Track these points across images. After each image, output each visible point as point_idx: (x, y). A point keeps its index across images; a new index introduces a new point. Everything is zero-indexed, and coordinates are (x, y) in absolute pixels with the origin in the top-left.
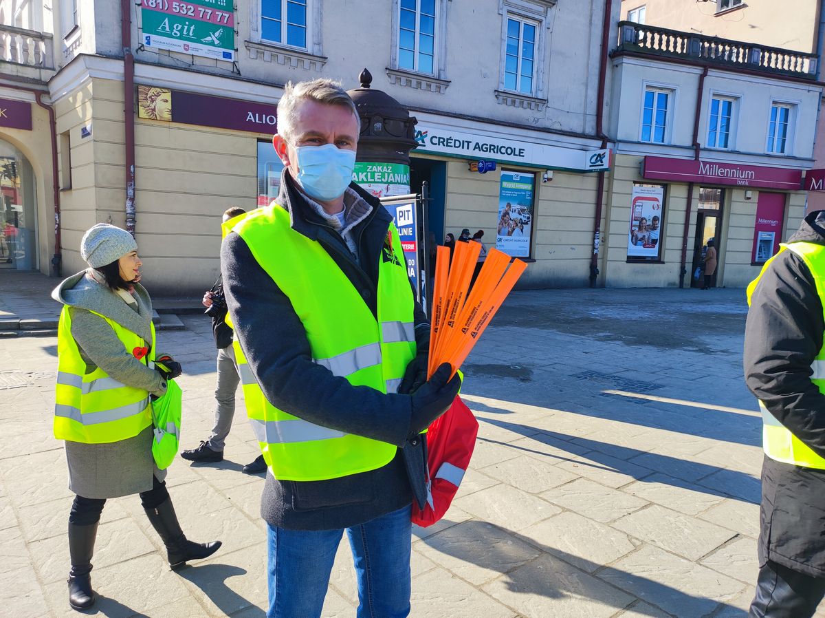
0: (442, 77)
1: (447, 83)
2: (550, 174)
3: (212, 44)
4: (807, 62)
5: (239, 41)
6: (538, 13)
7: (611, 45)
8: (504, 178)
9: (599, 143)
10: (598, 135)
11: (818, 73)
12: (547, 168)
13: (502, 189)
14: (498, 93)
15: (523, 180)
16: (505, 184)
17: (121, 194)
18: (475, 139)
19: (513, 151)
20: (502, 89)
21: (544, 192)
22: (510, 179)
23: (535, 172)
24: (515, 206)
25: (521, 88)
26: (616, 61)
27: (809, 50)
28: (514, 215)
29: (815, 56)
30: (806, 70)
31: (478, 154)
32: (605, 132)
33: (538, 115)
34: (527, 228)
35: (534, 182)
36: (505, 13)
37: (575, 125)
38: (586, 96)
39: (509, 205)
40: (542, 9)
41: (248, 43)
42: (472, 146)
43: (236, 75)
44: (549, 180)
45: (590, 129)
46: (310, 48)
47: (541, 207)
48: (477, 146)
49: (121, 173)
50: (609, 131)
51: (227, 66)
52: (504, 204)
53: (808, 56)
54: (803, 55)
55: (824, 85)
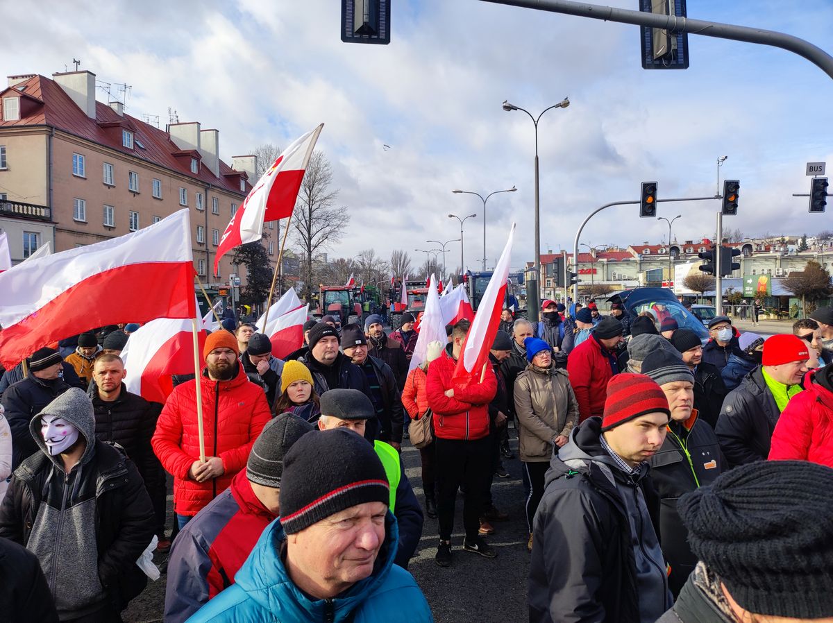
4: (43, 210)
11: (51, 216)
27: (45, 204)
29: (49, 207)
30: (43, 214)
53: (43, 207)
54: (39, 207)
55: (56, 223)
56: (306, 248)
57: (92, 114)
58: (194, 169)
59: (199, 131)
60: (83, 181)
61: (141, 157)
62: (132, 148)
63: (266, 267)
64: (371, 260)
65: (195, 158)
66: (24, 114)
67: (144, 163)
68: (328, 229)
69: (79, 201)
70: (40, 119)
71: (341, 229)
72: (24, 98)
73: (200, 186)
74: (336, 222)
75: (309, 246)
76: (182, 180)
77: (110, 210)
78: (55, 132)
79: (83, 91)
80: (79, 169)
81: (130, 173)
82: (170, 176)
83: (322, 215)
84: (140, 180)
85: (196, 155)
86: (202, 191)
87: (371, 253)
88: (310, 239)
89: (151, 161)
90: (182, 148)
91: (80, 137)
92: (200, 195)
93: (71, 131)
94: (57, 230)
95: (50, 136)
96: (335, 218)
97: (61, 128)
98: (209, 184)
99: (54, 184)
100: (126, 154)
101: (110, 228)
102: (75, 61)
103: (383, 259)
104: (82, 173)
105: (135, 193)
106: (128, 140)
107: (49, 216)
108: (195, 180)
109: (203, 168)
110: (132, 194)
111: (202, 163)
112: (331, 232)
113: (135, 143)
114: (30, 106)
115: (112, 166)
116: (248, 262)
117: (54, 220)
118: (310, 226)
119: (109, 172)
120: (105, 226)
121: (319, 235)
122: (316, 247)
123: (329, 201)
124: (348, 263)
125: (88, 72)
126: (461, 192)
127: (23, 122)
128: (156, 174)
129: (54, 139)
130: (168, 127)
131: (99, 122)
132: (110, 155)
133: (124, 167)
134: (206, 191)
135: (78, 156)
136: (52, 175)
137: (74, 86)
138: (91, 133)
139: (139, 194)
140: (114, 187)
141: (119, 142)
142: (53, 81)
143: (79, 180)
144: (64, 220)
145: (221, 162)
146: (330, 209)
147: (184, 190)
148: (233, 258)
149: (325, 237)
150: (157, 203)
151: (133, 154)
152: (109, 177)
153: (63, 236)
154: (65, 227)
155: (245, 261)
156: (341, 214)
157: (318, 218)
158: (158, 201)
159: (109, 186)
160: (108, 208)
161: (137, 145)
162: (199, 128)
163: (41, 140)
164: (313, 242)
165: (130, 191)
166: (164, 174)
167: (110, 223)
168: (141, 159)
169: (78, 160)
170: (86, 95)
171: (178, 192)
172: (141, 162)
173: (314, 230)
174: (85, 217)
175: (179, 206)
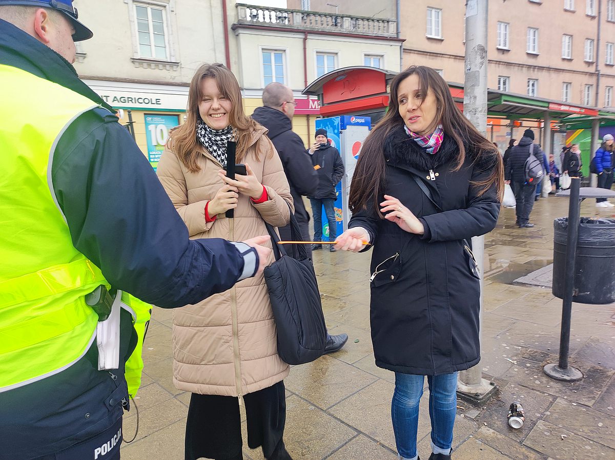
1: (84, 55)
7: (232, 20)
11: (398, 33)
14: (134, 60)
18: (112, 94)
20: (137, 57)
26: (237, 32)
29: (395, 21)
31: (117, 104)
35: (178, 122)
38: (216, 58)
42: (110, 99)
48: (115, 99)
53: (388, 21)
54: (384, 21)
55: (404, 41)
69: (434, 12)
94: (405, 51)
107: (395, 33)
117: (401, 38)
144: (414, 39)
154: (415, 47)
174: (440, 34)
175: (563, 12)
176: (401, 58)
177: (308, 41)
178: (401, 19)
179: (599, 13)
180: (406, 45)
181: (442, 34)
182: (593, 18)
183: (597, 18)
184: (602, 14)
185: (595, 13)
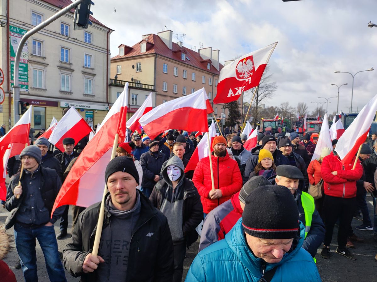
0: (71, 92)
1: (72, 93)
2: (97, 111)
3: (24, 88)
4: (152, 87)
5: (29, 88)
6: (92, 78)
7: (109, 83)
8: (86, 112)
9: (107, 104)
10: (107, 103)
11: (155, 89)
12: (96, 110)
13: (86, 114)
14: (84, 95)
15: (90, 112)
16: (87, 113)
17: (8, 118)
18: (79, 104)
19: (88, 107)
20: (84, 94)
21: (95, 115)
22: (87, 112)
23: (93, 111)
24: (89, 118)
25: (89, 93)
26: (110, 87)
27: (153, 84)
28: (89, 120)
29: (154, 86)
30: (152, 88)
31: (80, 107)
32: (109, 102)
33: (93, 98)
34: (92, 123)
35: (93, 113)
36: (84, 78)
37: (102, 100)
38: (104, 94)
39: (88, 118)
40: (92, 77)
41: (31, 88)
42: (79, 106)
43: (29, 94)
44: (97, 112)
45: (105, 101)
46: (43, 88)
47: (95, 118)
48: (80, 106)
49: (8, 114)
50: (110, 101)
51: (27, 93)
52: (87, 118)
53: (153, 86)
54: (151, 85)
55: (157, 92)
56: (256, 101)
57: (170, 47)
58: (209, 68)
59: (211, 51)
60: (166, 75)
61: (188, 64)
62: (185, 60)
63: (237, 110)
64: (287, 107)
65: (209, 63)
66: (148, 50)
67: (189, 66)
68: (266, 92)
69: (165, 83)
70: (153, 51)
71: (273, 92)
72: (148, 43)
73: (211, 75)
74: (270, 89)
75: (257, 101)
76: (204, 72)
77: (176, 86)
78: (157, 56)
79: (168, 39)
80: (165, 70)
81: (184, 71)
82: (199, 71)
83: (264, 86)
84: (187, 73)
85: (209, 61)
86: (211, 77)
87: (287, 104)
88: (258, 97)
89: (192, 65)
90: (204, 59)
91: (166, 57)
92: (211, 79)
93: (163, 55)
94: (157, 94)
95: (156, 57)
96: (271, 87)
97: (160, 54)
98: (214, 74)
99: (157, 77)
100: (182, 63)
101: (175, 94)
102: (165, 27)
103: (293, 106)
104: (166, 72)
105: (185, 79)
106: (184, 57)
107: (154, 89)
108: (209, 72)
109: (213, 67)
110: (184, 79)
111: (212, 65)
112: (268, 94)
113: (186, 58)
114: (150, 46)
115: (177, 68)
116: (229, 108)
117: (156, 91)
118: (258, 91)
119: (176, 70)
120: (174, 93)
121: (262, 95)
122: (260, 101)
123: (268, 79)
124: (275, 108)
125: (170, 30)
126: (339, 72)
127: (147, 53)
128: (193, 71)
129: (157, 58)
130: (199, 50)
131: (173, 51)
132: (177, 63)
133: (182, 68)
134: (213, 77)
135: (165, 65)
136: (156, 73)
137: (164, 37)
138: (170, 55)
139: (186, 79)
140: (177, 77)
141: (180, 58)
142: (158, 36)
143: (165, 74)
144: (159, 91)
145: (220, 63)
146: (268, 83)
147: (204, 77)
148: (223, 106)
149: (265, 96)
150: (193, 82)
151: (185, 63)
152: (176, 73)
153: (159, 97)
154: (159, 93)
155: (228, 107)
156: (273, 85)
157: (262, 87)
158: (194, 82)
159: (176, 76)
160: (175, 85)
161: (187, 59)
162: (211, 49)
163: (153, 59)
164: (259, 98)
165: (184, 78)
166: (197, 70)
167: (176, 91)
168: (188, 65)
169: (165, 66)
170: (169, 40)
171: (202, 78)
172: (188, 66)
173: (259, 93)
174: (167, 89)
175: (202, 84)
176: (156, 97)
177: (130, 91)
178: (156, 85)
179: (213, 84)
180: (157, 93)
181: (167, 90)
182: (211, 86)
183: (212, 87)
184: (214, 85)
185: (211, 84)
